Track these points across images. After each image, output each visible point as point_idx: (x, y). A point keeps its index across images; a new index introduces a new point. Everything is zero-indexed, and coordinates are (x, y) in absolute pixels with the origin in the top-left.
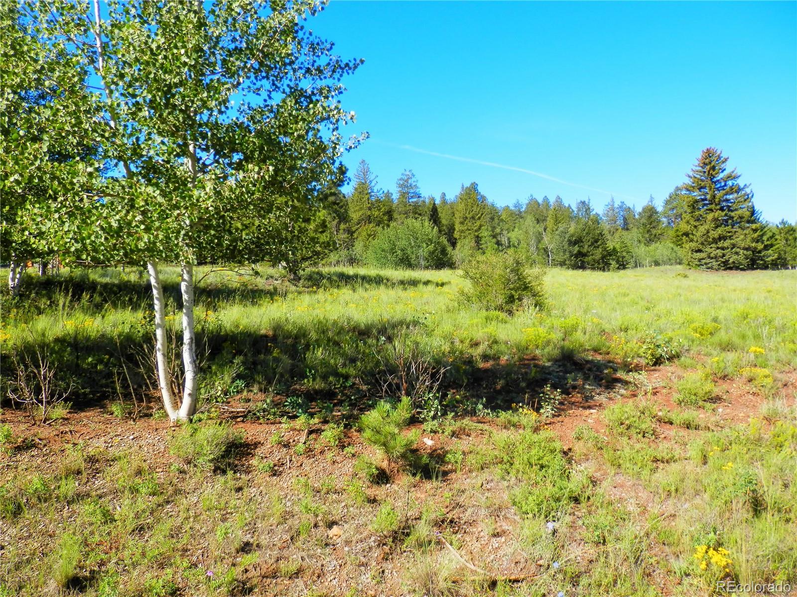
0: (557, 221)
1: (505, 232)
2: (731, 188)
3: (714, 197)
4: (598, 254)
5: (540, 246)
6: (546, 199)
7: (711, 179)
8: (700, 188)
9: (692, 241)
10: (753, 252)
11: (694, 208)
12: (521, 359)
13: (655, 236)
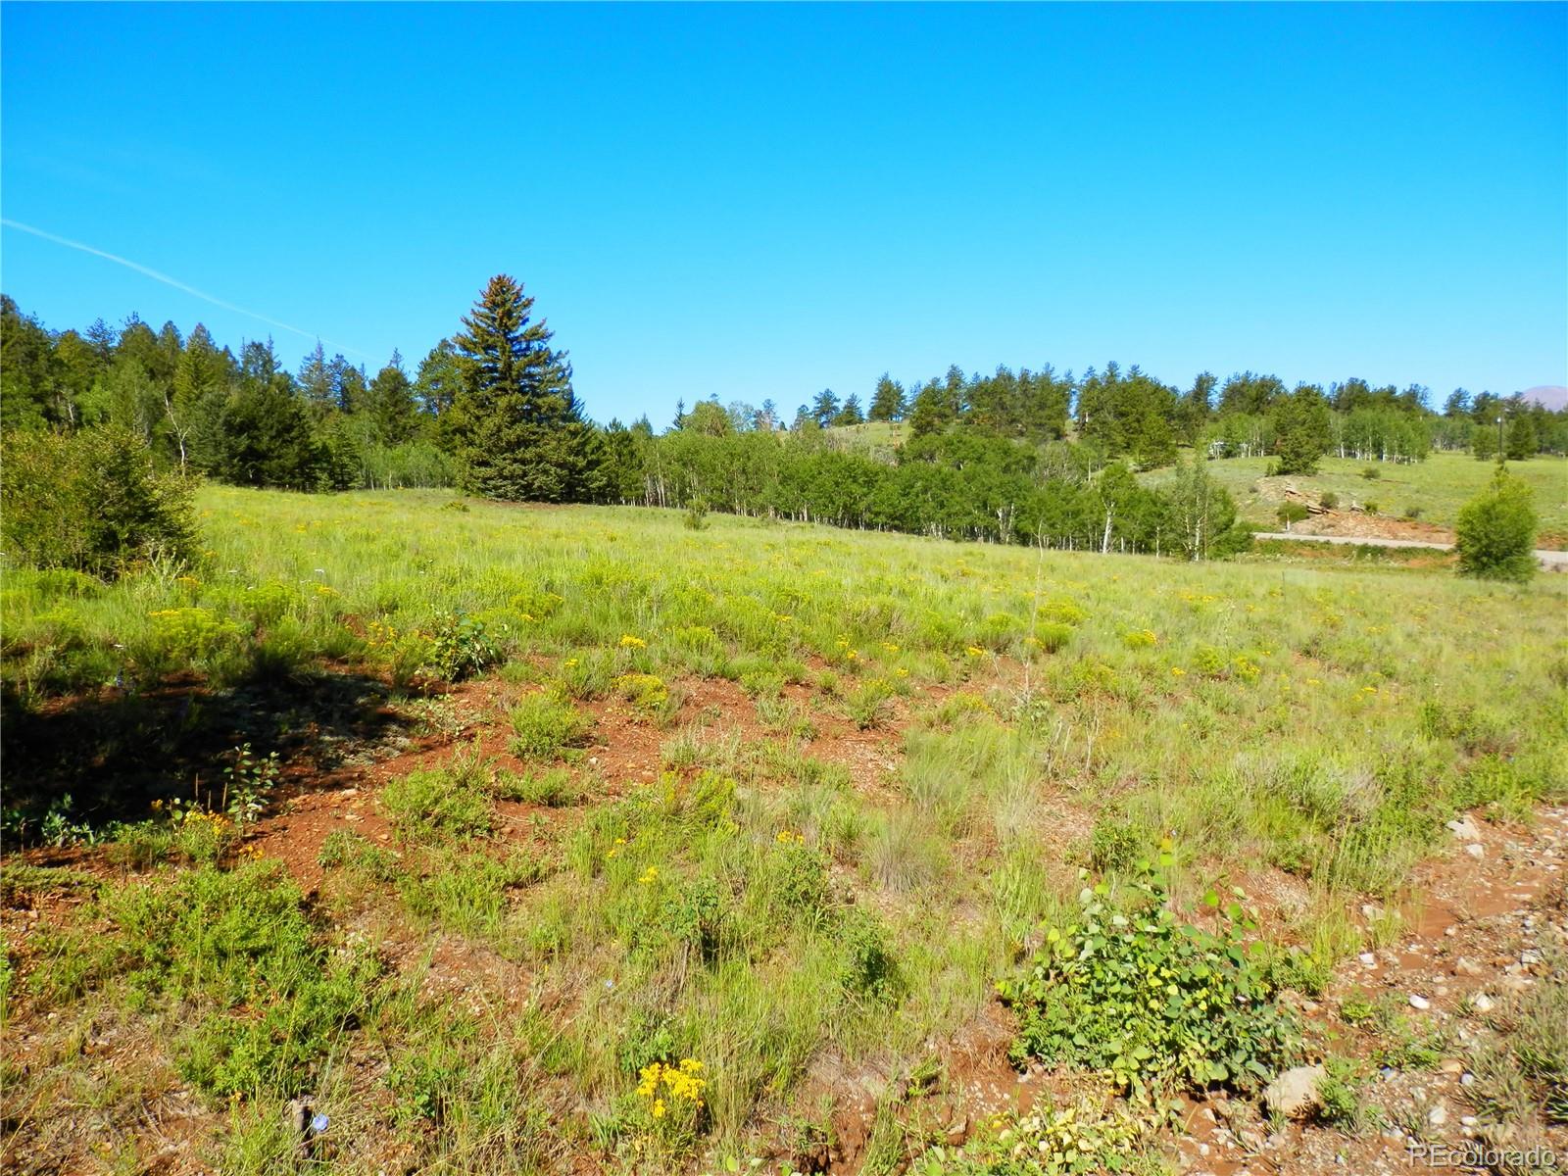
0: (198, 378)
1: (66, 391)
2: (538, 354)
3: (509, 366)
4: (291, 456)
5: (158, 429)
6: (169, 328)
7: (505, 334)
8: (488, 348)
9: (471, 444)
10: (570, 471)
11: (475, 383)
12: (153, 684)
13: (404, 429)
